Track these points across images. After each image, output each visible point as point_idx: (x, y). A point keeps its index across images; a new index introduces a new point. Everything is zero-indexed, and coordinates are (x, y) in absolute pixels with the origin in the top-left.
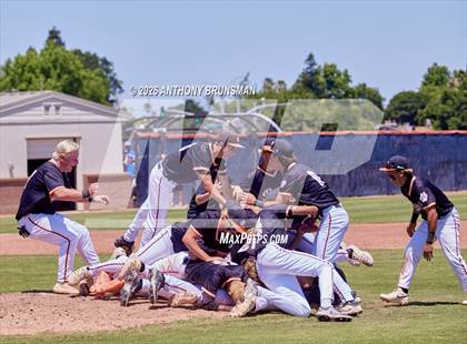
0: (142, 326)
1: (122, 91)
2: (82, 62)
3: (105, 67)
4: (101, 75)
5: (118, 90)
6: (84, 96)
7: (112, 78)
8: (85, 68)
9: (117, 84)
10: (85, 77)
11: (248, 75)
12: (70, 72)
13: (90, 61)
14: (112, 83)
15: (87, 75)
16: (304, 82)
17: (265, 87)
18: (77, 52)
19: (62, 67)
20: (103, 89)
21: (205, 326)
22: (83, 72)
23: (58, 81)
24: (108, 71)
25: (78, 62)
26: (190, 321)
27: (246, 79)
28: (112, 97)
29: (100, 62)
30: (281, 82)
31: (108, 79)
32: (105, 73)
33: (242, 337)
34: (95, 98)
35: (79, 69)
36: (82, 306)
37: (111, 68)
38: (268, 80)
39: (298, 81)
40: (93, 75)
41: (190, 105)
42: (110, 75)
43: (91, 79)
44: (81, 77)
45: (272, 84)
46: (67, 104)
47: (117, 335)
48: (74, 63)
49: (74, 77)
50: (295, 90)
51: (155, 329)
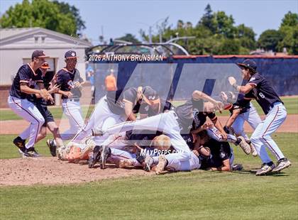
0: (99, 181)
1: (85, 28)
2: (59, 8)
3: (74, 12)
4: (71, 17)
5: (82, 27)
6: (60, 31)
7: (78, 20)
8: (60, 12)
9: (81, 23)
10: (60, 19)
11: (168, 18)
12: (51, 15)
13: (64, 8)
14: (78, 23)
15: (62, 17)
16: (203, 23)
17: (178, 26)
18: (56, 2)
19: (46, 12)
20: (72, 26)
21: (140, 180)
22: (59, 15)
23: (43, 21)
24: (76, 15)
25: (56, 9)
26: (130, 177)
27: (166, 21)
28: (78, 32)
29: (71, 9)
30: (189, 23)
31: (76, 20)
32: (74, 16)
33: (164, 188)
34: (67, 32)
35: (56, 13)
36: (60, 167)
37: (78, 12)
38: (180, 21)
39: (200, 22)
40: (66, 18)
41: (129, 38)
42: (77, 17)
43: (65, 20)
44: (58, 19)
45: (183, 24)
46: (49, 36)
47: (83, 186)
48: (53, 9)
49: (53, 18)
50: (197, 28)
51: (108, 182)
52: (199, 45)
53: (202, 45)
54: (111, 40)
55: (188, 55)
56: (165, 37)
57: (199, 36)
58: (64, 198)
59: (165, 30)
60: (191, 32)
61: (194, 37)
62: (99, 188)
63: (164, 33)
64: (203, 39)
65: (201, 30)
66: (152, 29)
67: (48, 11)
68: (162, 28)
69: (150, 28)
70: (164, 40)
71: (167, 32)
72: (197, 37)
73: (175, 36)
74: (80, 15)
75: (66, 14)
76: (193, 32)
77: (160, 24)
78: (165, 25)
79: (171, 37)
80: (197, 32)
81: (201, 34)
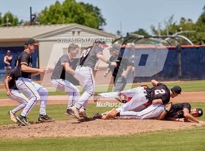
0: (141, 133)
1: (105, 24)
2: (85, 9)
3: (96, 11)
4: (95, 15)
5: (103, 23)
7: (100, 17)
8: (86, 12)
9: (103, 21)
10: (86, 17)
11: (173, 16)
12: (78, 14)
13: (89, 8)
14: (100, 20)
15: (87, 16)
16: (202, 20)
17: (181, 22)
18: (82, 4)
19: (74, 11)
20: (96, 23)
21: (170, 133)
22: (85, 14)
23: (72, 18)
24: (98, 14)
25: (82, 9)
26: (163, 131)
27: (172, 18)
28: (100, 27)
29: (94, 9)
30: (189, 20)
31: (98, 18)
32: (96, 15)
33: (188, 137)
34: (91, 26)
35: (82, 12)
36: (111, 124)
37: (99, 12)
38: (183, 19)
39: (199, 19)
40: (90, 16)
41: (141, 32)
42: (100, 16)
43: (90, 17)
44: (84, 17)
45: (185, 21)
46: (83, 30)
47: (130, 136)
48: (80, 10)
49: (80, 17)
50: (197, 24)
51: (147, 134)
52: (198, 37)
53: (201, 37)
54: (128, 34)
55: (193, 45)
56: (171, 31)
57: (199, 31)
58: (118, 144)
59: (171, 25)
60: (192, 27)
61: (195, 31)
62: (141, 138)
63: (170, 28)
64: (202, 33)
65: (200, 25)
66: (161, 25)
67: (76, 10)
68: (169, 24)
69: (160, 24)
70: (171, 34)
71: (172, 27)
72: (197, 31)
73: (179, 31)
74: (102, 14)
75: (90, 13)
76: (194, 27)
77: (167, 21)
78: (171, 21)
79: (176, 31)
80: (197, 27)
81: (201, 29)
